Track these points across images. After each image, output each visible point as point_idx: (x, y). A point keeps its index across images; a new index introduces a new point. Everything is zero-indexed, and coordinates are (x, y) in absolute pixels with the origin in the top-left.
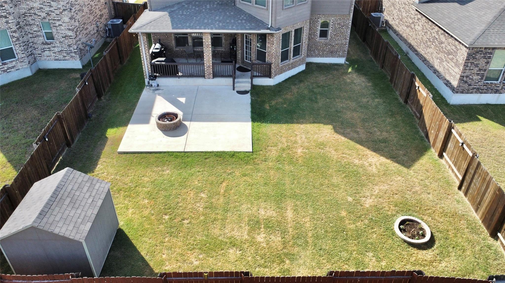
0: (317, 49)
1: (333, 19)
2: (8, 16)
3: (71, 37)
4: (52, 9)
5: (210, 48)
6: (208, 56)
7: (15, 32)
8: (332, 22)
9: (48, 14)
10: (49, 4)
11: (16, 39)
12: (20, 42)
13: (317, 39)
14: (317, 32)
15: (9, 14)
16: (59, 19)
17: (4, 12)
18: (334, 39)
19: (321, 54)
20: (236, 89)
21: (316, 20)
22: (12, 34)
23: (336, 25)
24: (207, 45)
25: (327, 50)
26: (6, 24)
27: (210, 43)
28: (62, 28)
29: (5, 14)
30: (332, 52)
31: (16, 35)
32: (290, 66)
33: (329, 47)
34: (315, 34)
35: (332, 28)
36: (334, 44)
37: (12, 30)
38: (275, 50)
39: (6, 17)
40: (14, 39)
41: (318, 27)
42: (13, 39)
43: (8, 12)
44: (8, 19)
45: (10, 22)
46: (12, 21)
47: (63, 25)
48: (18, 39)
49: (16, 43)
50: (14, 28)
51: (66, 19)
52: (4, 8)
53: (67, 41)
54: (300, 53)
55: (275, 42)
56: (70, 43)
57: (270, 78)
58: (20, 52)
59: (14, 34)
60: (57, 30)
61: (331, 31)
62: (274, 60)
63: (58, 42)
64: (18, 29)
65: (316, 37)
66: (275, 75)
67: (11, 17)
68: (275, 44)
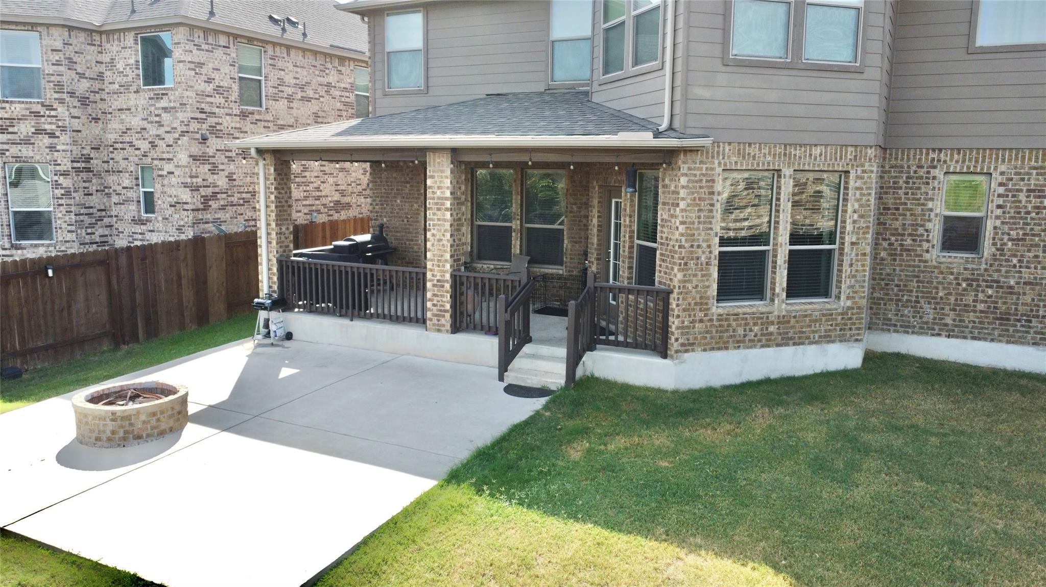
0: (931, 298)
1: (1003, 168)
2: (57, 134)
3: (186, 207)
4: (161, 131)
5: (447, 209)
6: (439, 240)
7: (65, 174)
8: (1001, 184)
9: (153, 145)
10: (157, 119)
11: (63, 191)
12: (72, 202)
13: (927, 256)
14: (929, 226)
15: (63, 129)
16: (171, 156)
17: (50, 123)
18: (1015, 261)
19: (948, 321)
20: (511, 377)
21: (922, 172)
22: (56, 178)
23: (1022, 197)
24: (439, 198)
25: (981, 307)
26: (47, 150)
27: (448, 194)
28: (174, 180)
29: (54, 127)
30: (1004, 318)
31: (65, 182)
32: (772, 329)
33: (990, 292)
34: (921, 230)
35: (999, 207)
36: (1012, 282)
37: (58, 168)
38: (682, 228)
39: (52, 135)
40: (59, 192)
41: (930, 205)
42: (56, 191)
43: (60, 124)
44: (56, 140)
45: (58, 148)
46: (64, 147)
47: (176, 173)
48: (68, 194)
49: (60, 202)
50: (66, 165)
51: (183, 158)
52: (53, 113)
53: (176, 216)
54: (834, 291)
55: (683, 193)
56: (182, 223)
57: (665, 356)
58: (64, 226)
59: (61, 180)
60: (163, 186)
61: (998, 223)
62: (680, 276)
63: (160, 218)
64: (78, 171)
65: (926, 245)
66: (688, 347)
67: (65, 138)
68: (682, 205)
